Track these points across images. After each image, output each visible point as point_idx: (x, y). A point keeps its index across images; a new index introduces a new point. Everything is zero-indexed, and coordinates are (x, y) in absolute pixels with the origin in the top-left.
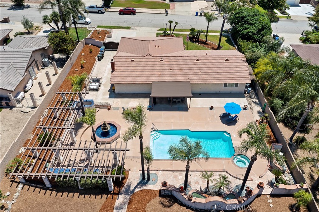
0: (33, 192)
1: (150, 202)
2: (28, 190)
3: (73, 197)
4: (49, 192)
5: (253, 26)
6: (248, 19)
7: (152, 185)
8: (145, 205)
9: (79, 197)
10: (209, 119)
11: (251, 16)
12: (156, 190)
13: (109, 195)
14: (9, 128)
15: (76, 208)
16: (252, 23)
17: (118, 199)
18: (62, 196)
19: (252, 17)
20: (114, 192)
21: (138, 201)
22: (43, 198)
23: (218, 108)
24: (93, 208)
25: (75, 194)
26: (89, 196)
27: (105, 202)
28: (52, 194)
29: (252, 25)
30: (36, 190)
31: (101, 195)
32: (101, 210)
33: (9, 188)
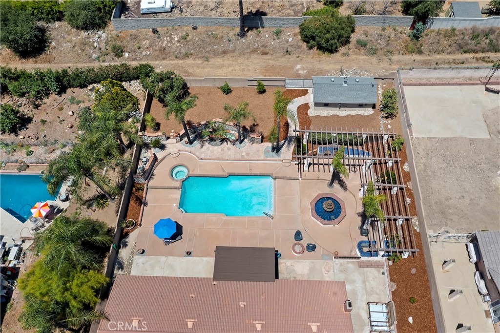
7: (269, 146)
10: (198, 234)
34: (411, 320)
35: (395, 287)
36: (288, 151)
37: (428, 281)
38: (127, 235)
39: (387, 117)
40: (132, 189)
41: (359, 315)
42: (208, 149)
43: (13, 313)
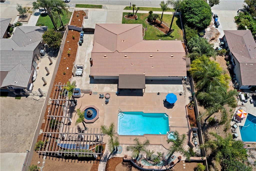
0: (52, 160)
1: (118, 165)
2: (49, 159)
3: (75, 162)
4: (61, 159)
5: (197, 17)
6: (194, 10)
7: (119, 154)
8: (115, 167)
9: (78, 162)
10: (156, 103)
11: (197, 7)
12: (121, 158)
13: (95, 161)
14: (29, 113)
15: (77, 169)
16: (197, 14)
17: (100, 164)
18: (68, 162)
19: (197, 9)
20: (97, 159)
21: (111, 165)
22: (58, 163)
23: (163, 93)
24: (87, 169)
25: (76, 160)
26: (84, 162)
27: (93, 166)
28: (63, 160)
29: (197, 15)
30: (53, 158)
31: (90, 161)
32: (91, 170)
33: (38, 159)
37: (55, 79)
38: (191, 101)
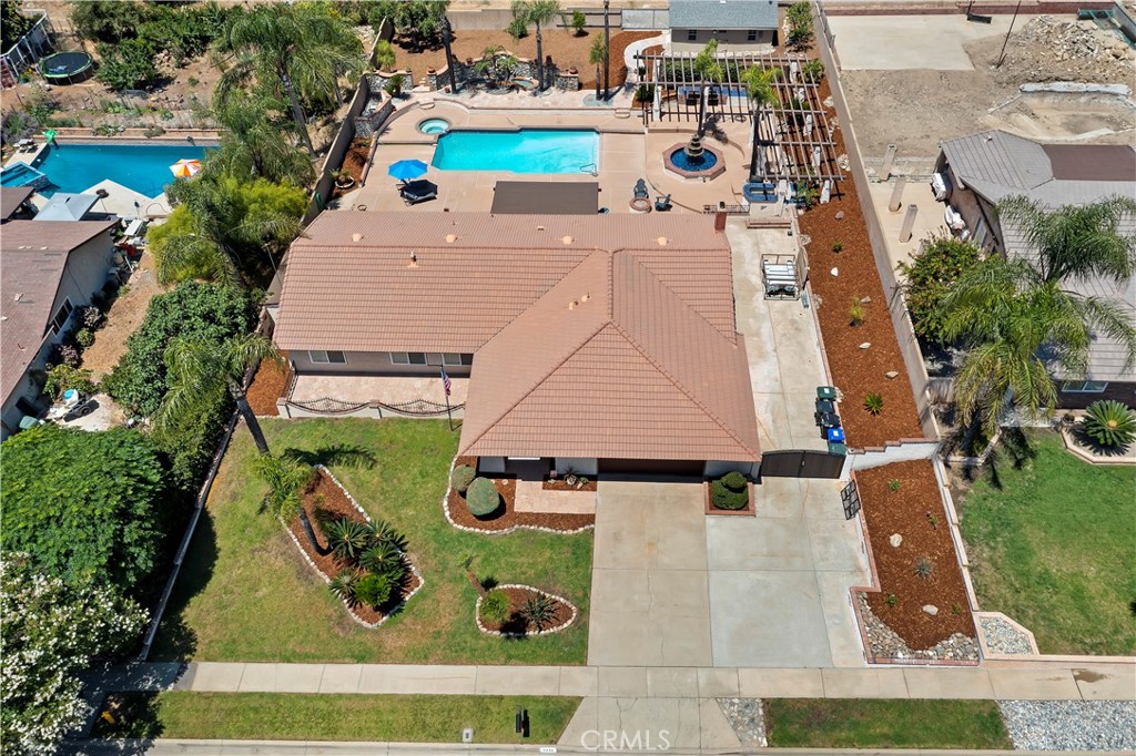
34: (835, 272)
35: (809, 240)
36: (624, 100)
37: (864, 224)
38: (339, 195)
39: (797, 51)
40: (349, 144)
41: (746, 281)
42: (485, 98)
43: (129, 299)
